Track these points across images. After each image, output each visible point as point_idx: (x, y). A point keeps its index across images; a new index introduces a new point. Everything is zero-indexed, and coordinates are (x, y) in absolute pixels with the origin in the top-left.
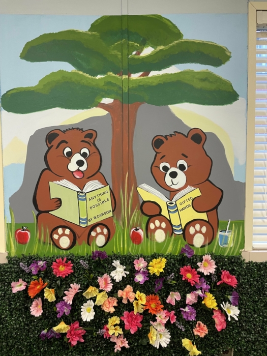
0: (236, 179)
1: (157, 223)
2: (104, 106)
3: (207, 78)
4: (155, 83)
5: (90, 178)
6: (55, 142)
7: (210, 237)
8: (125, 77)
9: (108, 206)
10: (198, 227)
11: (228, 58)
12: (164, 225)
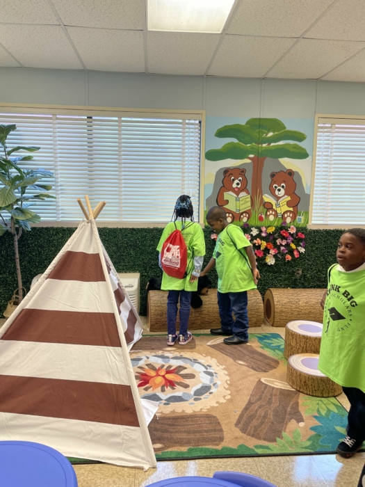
0: (306, 192)
1: (271, 212)
2: (250, 158)
3: (296, 147)
4: (273, 148)
5: (242, 191)
6: (227, 174)
7: (294, 218)
8: (260, 145)
9: (249, 204)
10: (288, 214)
11: (305, 138)
12: (273, 213)
